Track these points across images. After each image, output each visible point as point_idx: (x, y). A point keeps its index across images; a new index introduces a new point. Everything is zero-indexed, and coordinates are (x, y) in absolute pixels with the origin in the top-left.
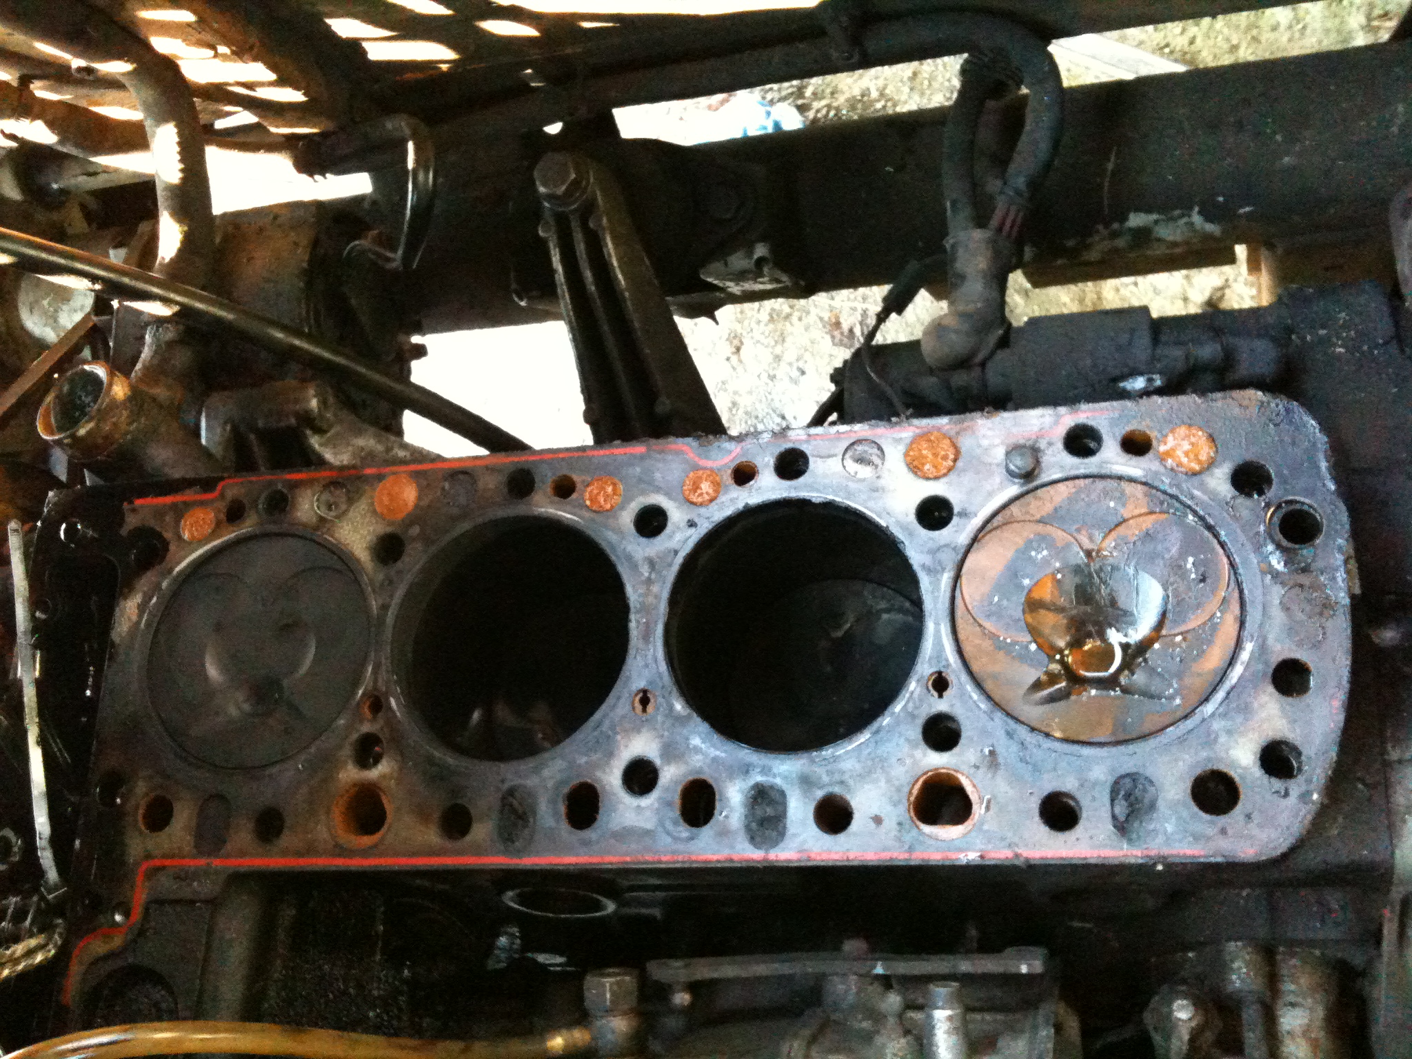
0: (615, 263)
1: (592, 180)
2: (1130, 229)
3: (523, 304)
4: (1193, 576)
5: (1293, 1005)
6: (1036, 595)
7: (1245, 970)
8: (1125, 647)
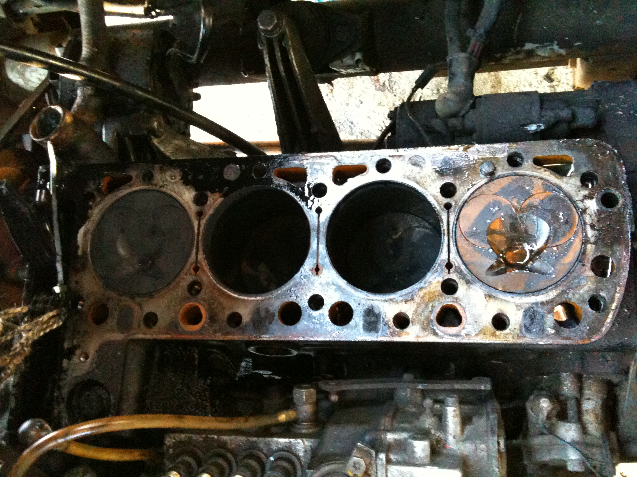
0: (294, 63)
1: (284, 23)
2: (525, 50)
3: (246, 76)
4: (562, 221)
5: (589, 399)
6: (492, 227)
7: (569, 385)
8: (531, 251)
